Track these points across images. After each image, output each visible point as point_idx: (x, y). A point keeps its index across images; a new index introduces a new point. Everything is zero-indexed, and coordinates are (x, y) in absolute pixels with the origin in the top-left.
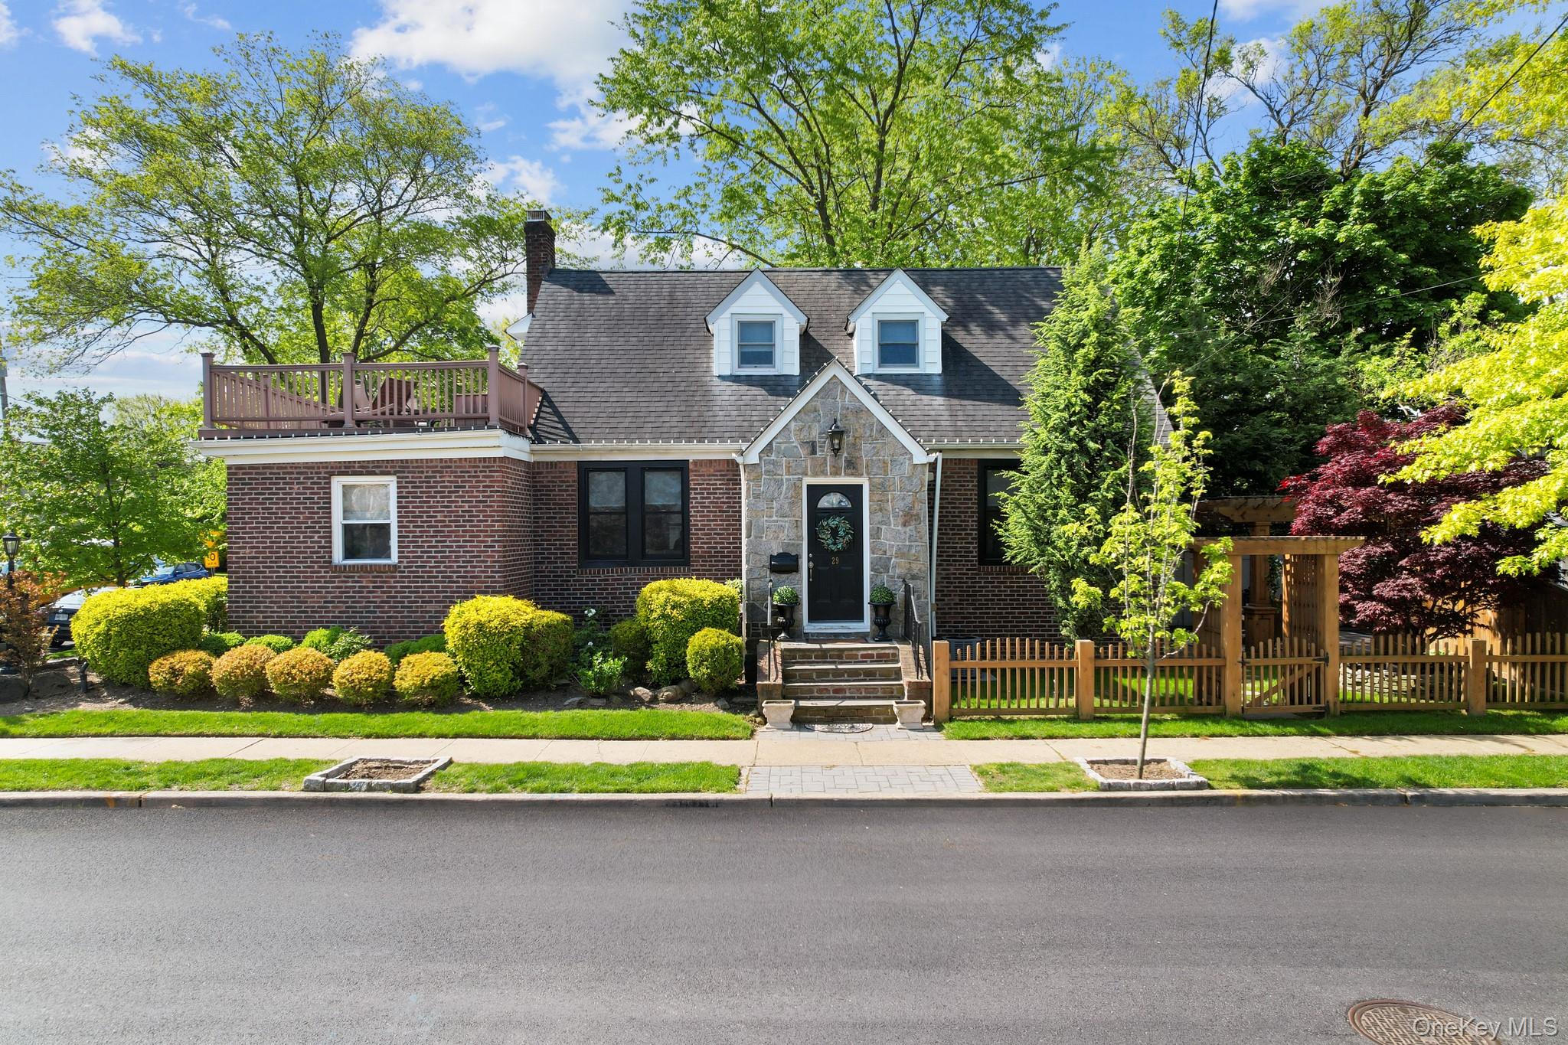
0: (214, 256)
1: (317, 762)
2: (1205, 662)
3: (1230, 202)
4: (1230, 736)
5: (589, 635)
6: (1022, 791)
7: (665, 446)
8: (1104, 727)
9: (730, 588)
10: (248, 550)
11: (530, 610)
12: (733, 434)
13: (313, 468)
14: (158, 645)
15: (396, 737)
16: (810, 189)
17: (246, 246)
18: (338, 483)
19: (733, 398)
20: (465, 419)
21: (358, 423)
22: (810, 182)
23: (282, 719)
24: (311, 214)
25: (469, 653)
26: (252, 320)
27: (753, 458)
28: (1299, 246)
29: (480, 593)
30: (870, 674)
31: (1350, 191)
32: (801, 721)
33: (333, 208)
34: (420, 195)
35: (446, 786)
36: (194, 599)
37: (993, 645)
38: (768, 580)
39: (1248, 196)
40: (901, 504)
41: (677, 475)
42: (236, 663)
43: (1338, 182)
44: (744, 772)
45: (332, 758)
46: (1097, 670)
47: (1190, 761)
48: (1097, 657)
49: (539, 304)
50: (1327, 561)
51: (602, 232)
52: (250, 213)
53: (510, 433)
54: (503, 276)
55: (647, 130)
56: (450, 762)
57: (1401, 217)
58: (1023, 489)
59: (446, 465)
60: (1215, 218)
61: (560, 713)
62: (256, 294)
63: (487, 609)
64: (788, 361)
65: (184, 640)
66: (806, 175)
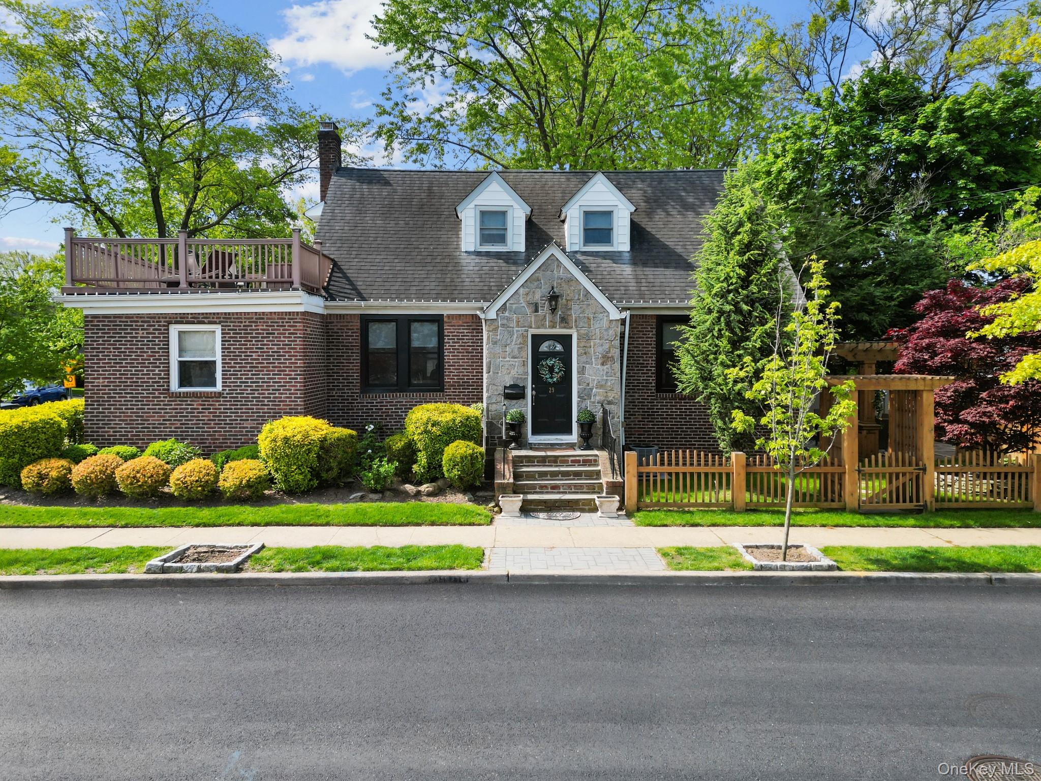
0: (72, 149)
1: (157, 549)
2: (829, 469)
3: (847, 116)
4: (851, 526)
5: (368, 445)
6: (695, 570)
7: (426, 304)
8: (754, 517)
9: (473, 411)
10: (101, 380)
11: (324, 427)
12: (477, 296)
13: (155, 318)
14: (28, 455)
15: (220, 526)
16: (532, 109)
17: (97, 141)
18: (174, 330)
19: (477, 268)
20: (275, 283)
21: (190, 284)
22: (532, 103)
23: (128, 513)
24: (149, 118)
25: (277, 460)
26: (102, 198)
27: (492, 315)
28: (899, 150)
29: (286, 413)
30: (577, 474)
31: (939, 109)
32: (527, 510)
33: (167, 113)
34: (235, 105)
35: (259, 567)
36: (58, 419)
37: (670, 455)
38: (501, 405)
39: (861, 112)
40: (600, 350)
41: (435, 328)
42: (91, 469)
43: (929, 101)
44: (487, 552)
45: (168, 545)
46: (748, 474)
47: (822, 547)
48: (748, 465)
49: (330, 193)
50: (925, 395)
51: (377, 138)
52: (100, 115)
53: (309, 293)
54: (301, 170)
55: (410, 61)
56: (263, 547)
57: (978, 127)
58: (692, 338)
59: (261, 316)
60: (834, 129)
61: (347, 505)
62: (107, 178)
63: (292, 427)
64: (517, 241)
65: (49, 451)
66: (529, 97)
